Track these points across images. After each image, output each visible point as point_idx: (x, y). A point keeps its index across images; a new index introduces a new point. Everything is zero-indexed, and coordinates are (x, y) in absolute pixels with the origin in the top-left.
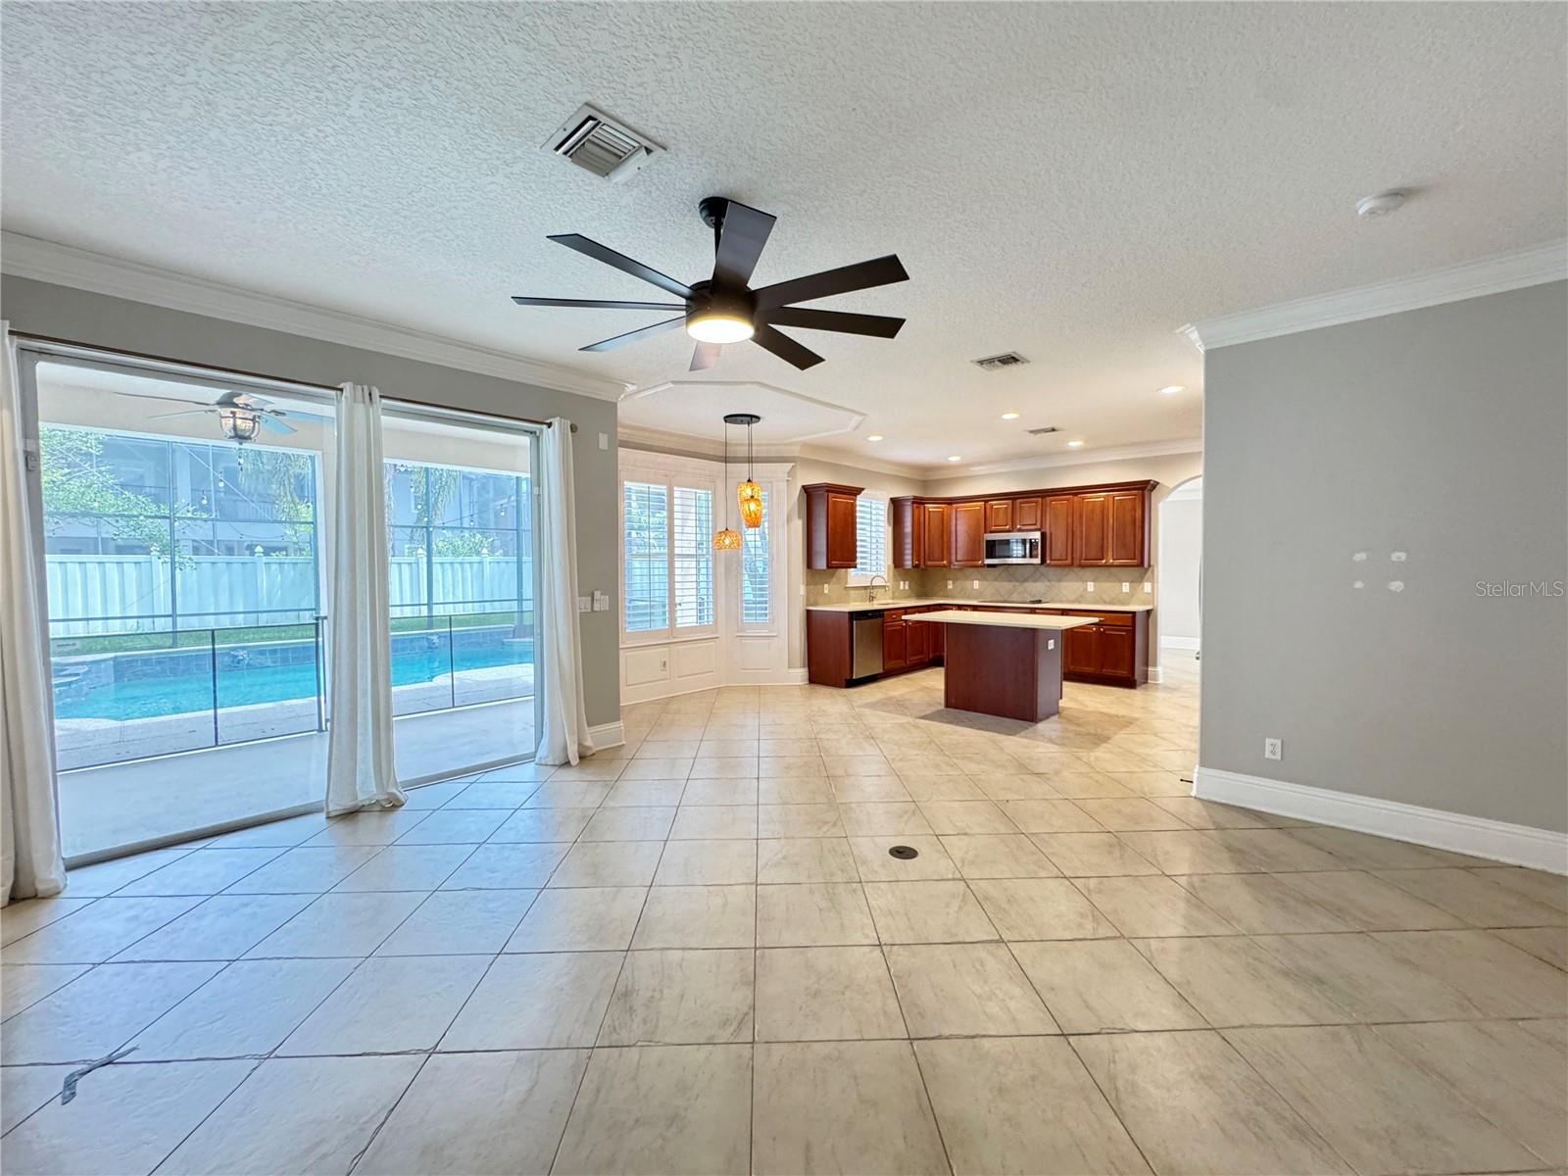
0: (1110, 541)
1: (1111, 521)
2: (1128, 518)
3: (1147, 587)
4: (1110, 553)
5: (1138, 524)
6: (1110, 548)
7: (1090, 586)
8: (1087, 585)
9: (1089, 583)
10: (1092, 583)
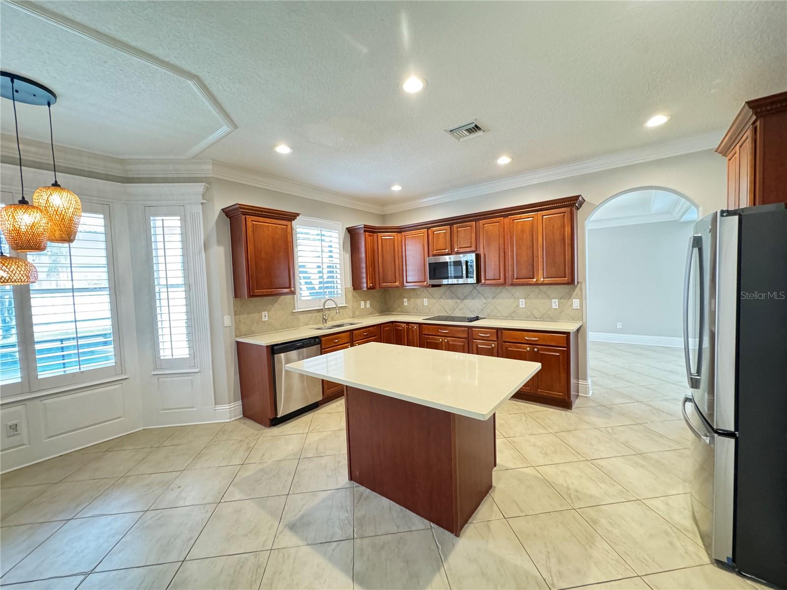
0: (540, 260)
1: (540, 239)
2: (558, 236)
3: (576, 303)
4: (540, 272)
5: (567, 241)
6: (540, 268)
7: (522, 303)
8: (519, 301)
9: (520, 300)
10: (524, 300)
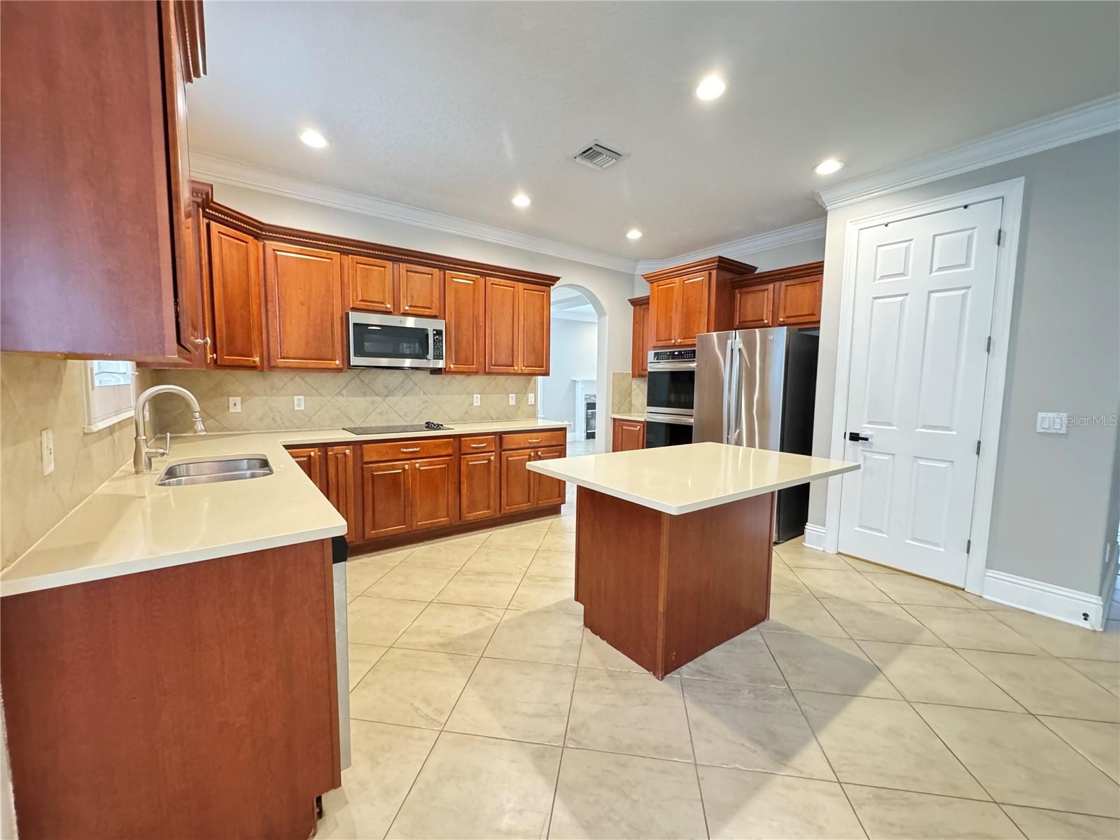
0: (521, 343)
1: (521, 317)
2: (537, 318)
3: (531, 397)
4: (520, 359)
5: (546, 326)
6: (521, 353)
7: (477, 400)
8: (473, 398)
9: (475, 396)
10: (479, 396)
